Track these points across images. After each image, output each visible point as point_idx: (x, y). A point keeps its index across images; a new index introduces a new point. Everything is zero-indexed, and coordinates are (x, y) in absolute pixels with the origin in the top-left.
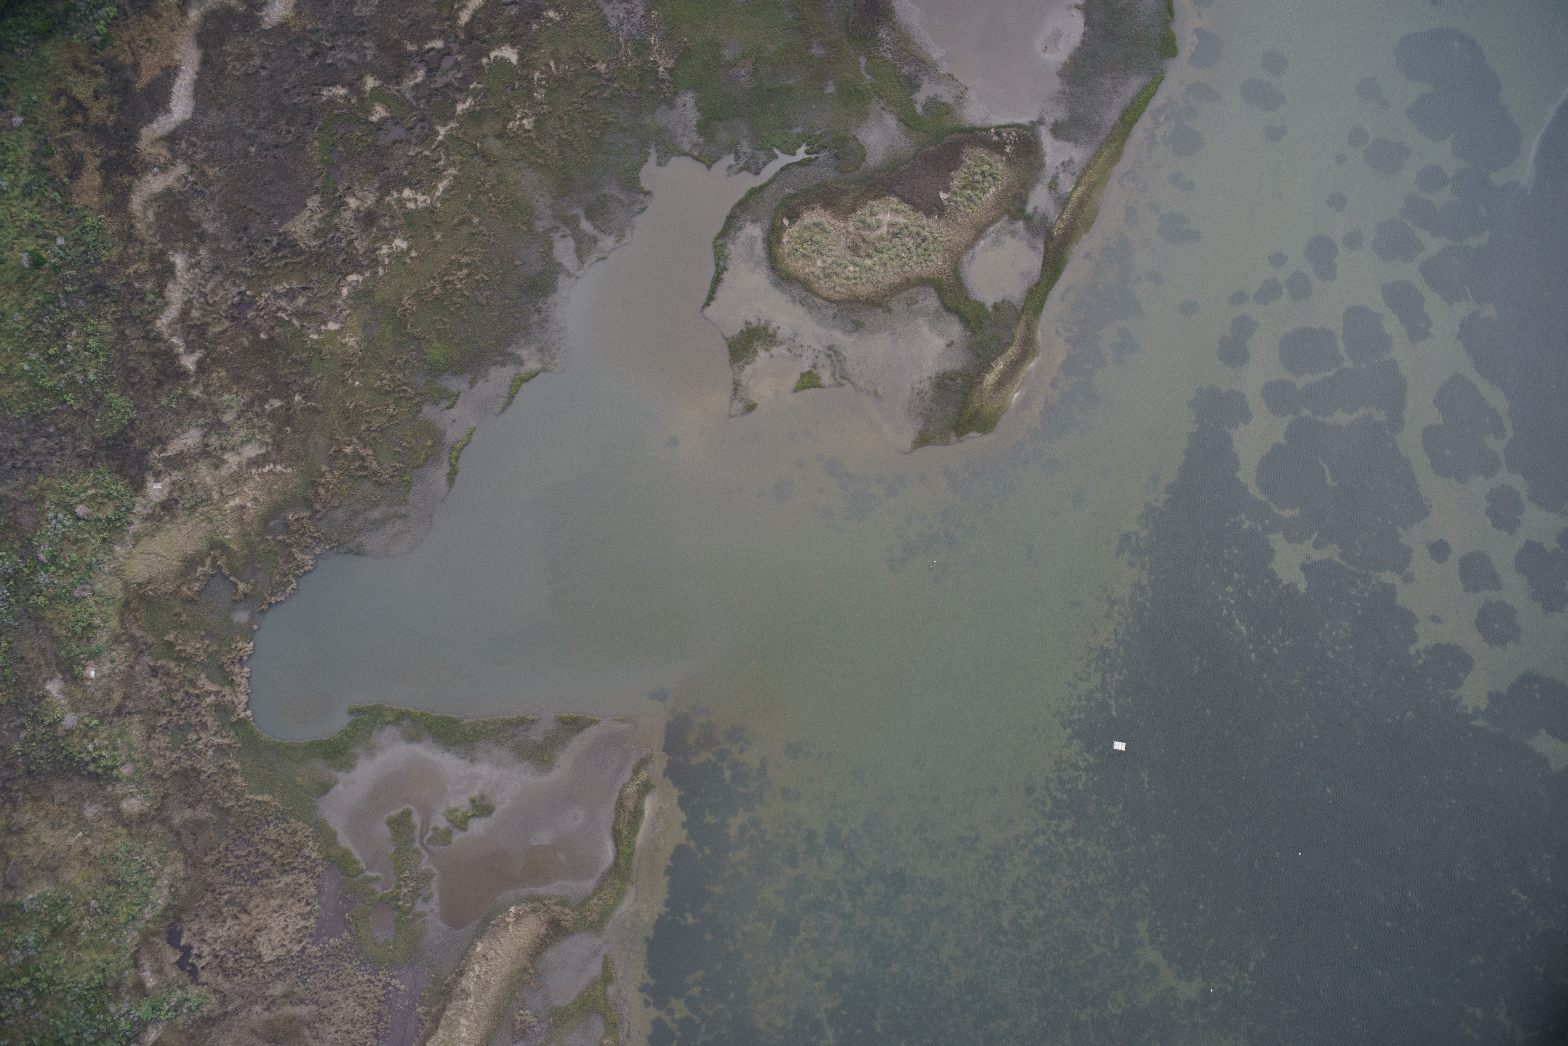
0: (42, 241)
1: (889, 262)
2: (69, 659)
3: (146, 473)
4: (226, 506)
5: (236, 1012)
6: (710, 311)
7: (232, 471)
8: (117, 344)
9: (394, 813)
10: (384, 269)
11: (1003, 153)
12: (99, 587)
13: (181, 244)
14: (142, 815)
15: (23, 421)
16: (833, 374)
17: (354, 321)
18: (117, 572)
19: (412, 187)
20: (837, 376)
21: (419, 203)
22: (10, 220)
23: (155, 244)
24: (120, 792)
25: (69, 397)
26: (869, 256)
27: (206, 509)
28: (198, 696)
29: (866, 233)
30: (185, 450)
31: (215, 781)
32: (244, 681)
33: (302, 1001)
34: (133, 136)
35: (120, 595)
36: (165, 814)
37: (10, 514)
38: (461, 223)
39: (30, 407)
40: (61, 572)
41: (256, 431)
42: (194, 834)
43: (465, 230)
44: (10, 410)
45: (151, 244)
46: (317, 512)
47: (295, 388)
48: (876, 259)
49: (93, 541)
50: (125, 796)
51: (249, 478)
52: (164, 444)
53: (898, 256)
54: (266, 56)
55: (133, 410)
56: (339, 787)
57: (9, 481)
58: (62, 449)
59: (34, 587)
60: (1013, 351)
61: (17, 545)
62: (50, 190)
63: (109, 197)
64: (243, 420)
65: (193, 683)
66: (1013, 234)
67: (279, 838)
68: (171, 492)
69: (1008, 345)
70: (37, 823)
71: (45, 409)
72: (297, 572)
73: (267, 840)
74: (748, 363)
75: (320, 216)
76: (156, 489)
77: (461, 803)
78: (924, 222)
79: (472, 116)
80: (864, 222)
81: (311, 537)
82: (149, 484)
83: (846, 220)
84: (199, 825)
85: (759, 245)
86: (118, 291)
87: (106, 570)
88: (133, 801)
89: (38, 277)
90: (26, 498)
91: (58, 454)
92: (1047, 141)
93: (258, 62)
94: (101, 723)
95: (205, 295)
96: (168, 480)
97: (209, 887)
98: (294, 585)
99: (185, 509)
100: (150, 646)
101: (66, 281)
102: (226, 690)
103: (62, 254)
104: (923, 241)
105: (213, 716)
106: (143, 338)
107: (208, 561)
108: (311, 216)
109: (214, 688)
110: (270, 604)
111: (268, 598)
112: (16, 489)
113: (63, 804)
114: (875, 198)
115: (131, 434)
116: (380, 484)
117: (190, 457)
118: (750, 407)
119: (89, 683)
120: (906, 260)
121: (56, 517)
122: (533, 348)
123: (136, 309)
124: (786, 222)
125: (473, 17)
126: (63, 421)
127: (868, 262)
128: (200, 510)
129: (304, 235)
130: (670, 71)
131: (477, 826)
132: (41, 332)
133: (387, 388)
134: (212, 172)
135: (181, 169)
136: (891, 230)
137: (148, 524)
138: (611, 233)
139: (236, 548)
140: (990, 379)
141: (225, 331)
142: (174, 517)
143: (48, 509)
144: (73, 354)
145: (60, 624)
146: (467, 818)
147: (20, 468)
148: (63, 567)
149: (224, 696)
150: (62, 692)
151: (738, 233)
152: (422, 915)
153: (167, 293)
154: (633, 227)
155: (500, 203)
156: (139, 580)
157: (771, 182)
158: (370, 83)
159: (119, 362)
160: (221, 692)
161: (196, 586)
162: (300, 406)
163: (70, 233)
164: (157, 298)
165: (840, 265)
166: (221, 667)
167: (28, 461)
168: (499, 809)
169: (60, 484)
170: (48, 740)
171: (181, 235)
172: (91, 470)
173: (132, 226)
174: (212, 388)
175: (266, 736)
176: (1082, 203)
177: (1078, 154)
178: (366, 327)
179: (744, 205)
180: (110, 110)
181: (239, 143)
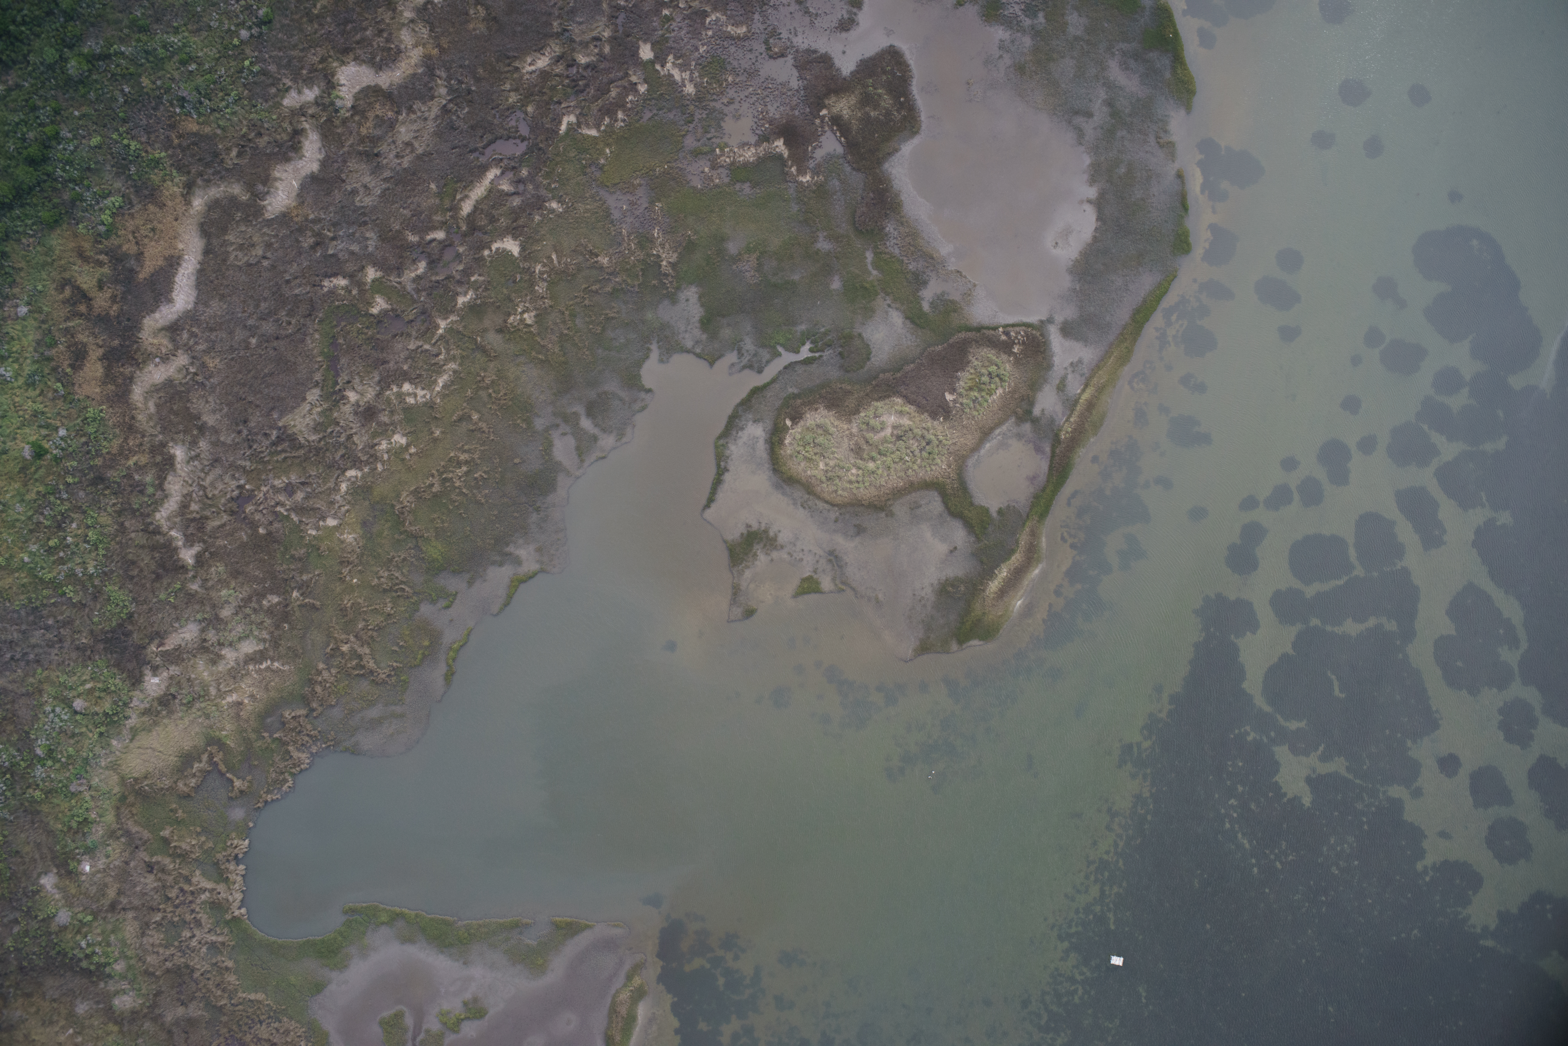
0: (44, 432)
1: (893, 465)
2: (64, 854)
3: (145, 667)
4: (224, 702)
6: (709, 514)
7: (229, 666)
8: (116, 536)
9: (386, 1014)
10: (383, 465)
11: (1010, 353)
12: (95, 781)
13: (181, 436)
14: (134, 1012)
15: (23, 613)
16: (834, 579)
17: (352, 518)
18: (114, 767)
19: (412, 381)
20: (838, 582)
21: (418, 398)
22: (13, 409)
23: (156, 436)
24: (113, 989)
25: (69, 590)
26: (873, 459)
27: (203, 705)
28: (192, 893)
29: (869, 435)
30: (183, 644)
31: (209, 979)
32: (239, 878)
34: (135, 326)
35: (116, 790)
36: (157, 1011)
37: (9, 706)
38: (460, 419)
39: (30, 600)
40: (57, 766)
41: (254, 627)
42: (186, 1033)
43: (464, 426)
44: (10, 601)
45: (151, 435)
46: (313, 710)
47: (293, 585)
48: (879, 462)
49: (91, 735)
50: (117, 993)
51: (246, 675)
52: (163, 638)
53: (901, 459)
54: (269, 245)
55: (132, 604)
56: (332, 987)
57: (8, 673)
58: (60, 641)
59: (30, 781)
60: (1016, 559)
61: (15, 737)
62: (53, 380)
63: (111, 387)
64: (240, 616)
65: (188, 880)
66: (1019, 436)
67: (271, 1038)
68: (168, 688)
69: (1012, 552)
70: (27, 1020)
71: (45, 602)
72: (293, 770)
73: (259, 1040)
74: (747, 567)
75: (319, 409)
76: (154, 683)
77: (453, 1005)
78: (929, 424)
79: (474, 309)
80: (868, 424)
81: (308, 735)
82: (147, 678)
83: (850, 422)
84: (191, 1023)
85: (761, 447)
86: (118, 483)
87: (103, 764)
88: (125, 998)
89: (40, 468)
90: (24, 690)
91: (57, 646)
92: (1056, 341)
93: (260, 252)
94: (95, 919)
95: (204, 488)
96: (165, 674)
98: (290, 783)
99: (182, 704)
100: (146, 842)
101: (67, 472)
102: (221, 887)
103: (63, 445)
104: (928, 444)
105: (207, 914)
106: (142, 530)
107: (205, 757)
108: (310, 410)
109: (209, 885)
110: (266, 802)
111: (264, 795)
112: (14, 681)
113: (54, 1000)
114: (879, 399)
115: (130, 627)
116: (377, 684)
117: (188, 652)
118: (749, 613)
119: (84, 878)
120: (910, 464)
121: (53, 711)
122: (531, 548)
123: (136, 502)
124: (788, 423)
125: (476, 208)
126: (62, 614)
127: (871, 465)
128: (197, 705)
129: (304, 429)
130: (673, 265)
131: (470, 1030)
132: (41, 523)
133: (385, 586)
134: (213, 363)
135: (182, 359)
136: (895, 432)
137: (145, 719)
138: (611, 432)
139: (232, 745)
140: (994, 586)
141: (223, 525)
142: (171, 712)
143: (46, 702)
144: (72, 547)
145: (56, 818)
146: (459, 1021)
147: (18, 660)
148: (59, 761)
149: (219, 893)
150: (57, 886)
151: (740, 433)
153: (167, 486)
154: (634, 426)
155: (500, 400)
156: (135, 775)
157: (774, 381)
158: (371, 273)
159: (118, 555)
160: (215, 889)
161: (193, 782)
162: (298, 603)
163: (71, 424)
164: (156, 490)
165: (843, 468)
166: (216, 864)
167: (26, 654)
168: (492, 1012)
169: (58, 677)
170: (41, 936)
171: (181, 427)
172: (89, 663)
173: (133, 418)
174: (210, 584)
175: (260, 935)
176: (1091, 405)
177: (1087, 354)
178: (364, 524)
179: (746, 404)
180: (113, 299)
181: (240, 334)
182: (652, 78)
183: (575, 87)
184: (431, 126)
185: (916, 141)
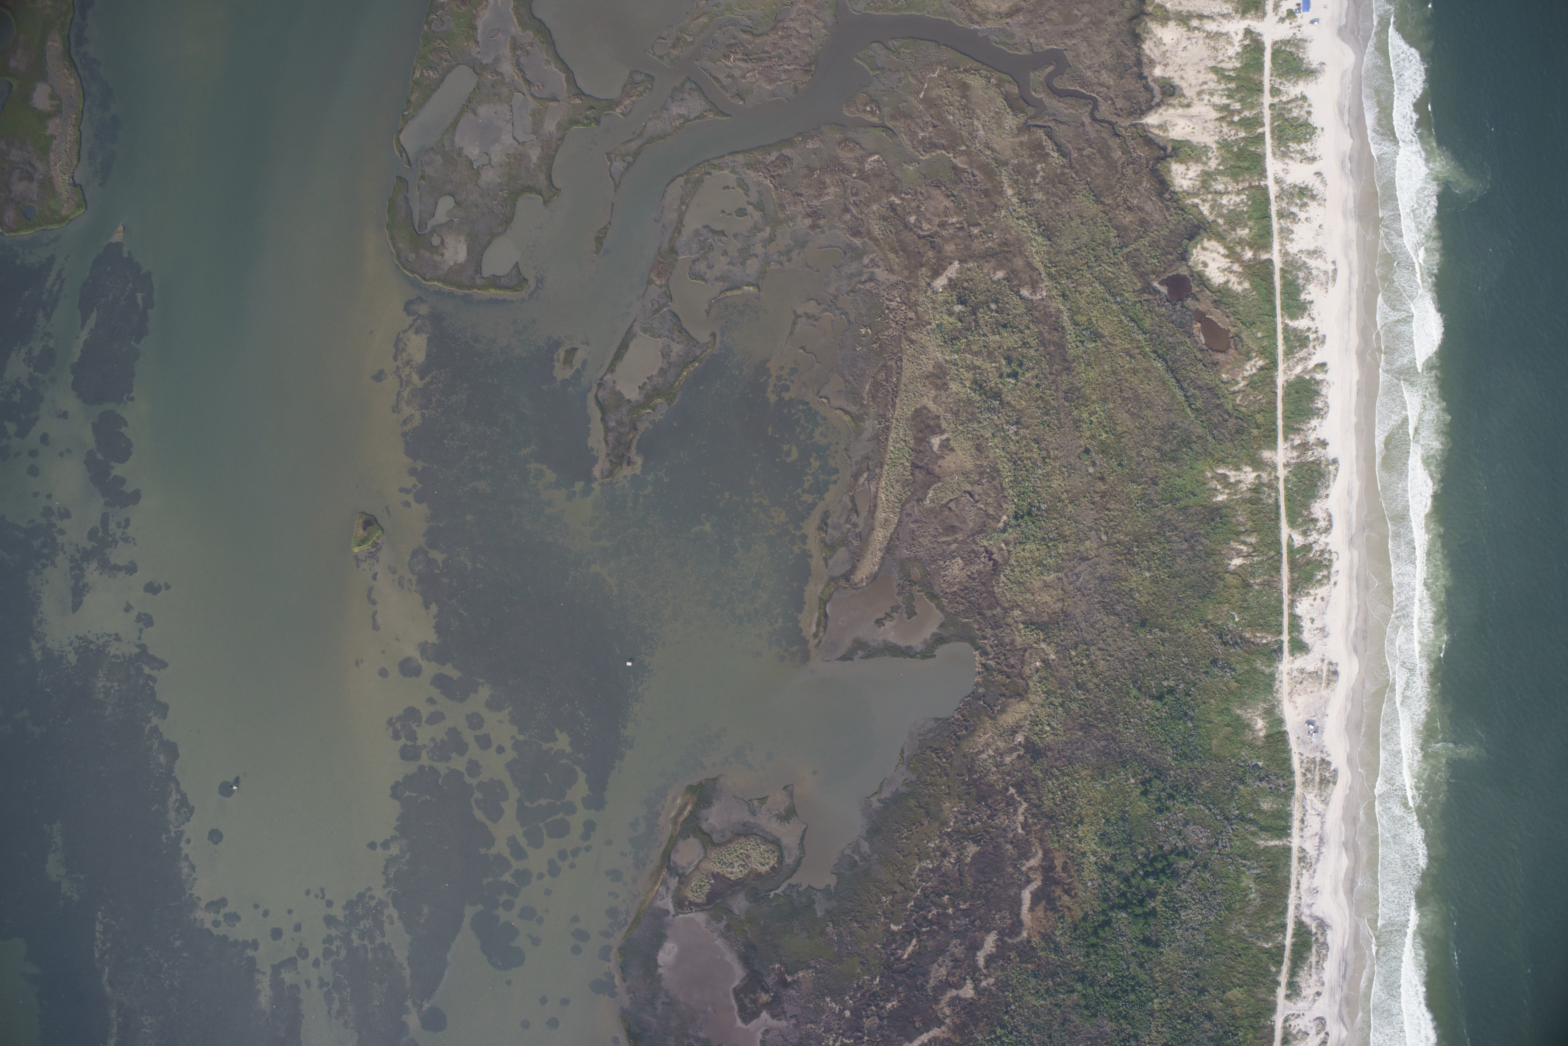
1: (733, 851)
2: (1047, 669)
3: (1024, 745)
5: (969, 537)
6: (805, 826)
9: (914, 618)
12: (1038, 698)
16: (753, 804)
17: (947, 812)
18: (1032, 704)
19: (929, 869)
20: (751, 803)
24: (1022, 618)
26: (741, 854)
28: (995, 658)
29: (743, 863)
32: (978, 665)
33: (944, 542)
34: (1043, 881)
35: (1030, 696)
38: (907, 856)
43: (905, 853)
48: (739, 852)
53: (730, 854)
54: (993, 919)
55: (1032, 769)
56: (937, 626)
57: (1078, 737)
58: (1059, 752)
59: (1064, 696)
60: (681, 819)
61: (1072, 712)
62: (1075, 857)
63: (1051, 856)
64: (988, 769)
65: (998, 663)
66: (683, 868)
67: (958, 605)
68: (1014, 738)
69: (683, 821)
70: (1052, 604)
71: (1067, 767)
72: (960, 710)
73: (963, 604)
74: (788, 806)
75: (965, 854)
76: (1020, 738)
77: (888, 624)
78: (720, 870)
79: (907, 901)
80: (744, 867)
81: (956, 724)
82: (1023, 740)
83: (752, 868)
84: (990, 608)
85: (786, 855)
86: (1043, 817)
87: (1036, 705)
90: (1071, 731)
91: (1060, 750)
92: (671, 907)
93: (997, 916)
94: (1032, 645)
95: (1008, 818)
96: (1015, 743)
97: (984, 584)
98: (961, 704)
99: (1007, 732)
100: (1016, 676)
101: (1065, 820)
102: (984, 661)
103: (1068, 831)
104: (720, 862)
105: (989, 650)
106: (1031, 799)
107: (996, 711)
109: (989, 662)
110: (970, 696)
111: (971, 699)
114: (741, 878)
115: (1032, 760)
116: (930, 747)
117: (1007, 752)
118: (785, 788)
120: (726, 853)
121: (1058, 724)
122: (874, 806)
123: (1035, 810)
124: (776, 865)
125: (910, 942)
127: (742, 851)
129: (970, 846)
130: (828, 925)
131: (881, 615)
133: (931, 786)
134: (1010, 870)
135: (1023, 870)
136: (733, 865)
137: (1021, 724)
138: (846, 855)
139: (986, 717)
140: (689, 808)
141: (998, 804)
142: (1012, 728)
143: (1061, 728)
145: (1052, 682)
146: (885, 617)
147: (1075, 743)
150: (1048, 656)
151: (795, 859)
152: (900, 579)
153: (1023, 818)
155: (892, 864)
156: (1023, 702)
157: (783, 882)
158: (950, 911)
159: (1040, 789)
160: (986, 660)
161: (1000, 701)
164: (1027, 816)
165: (753, 849)
166: (987, 670)
167: (1072, 746)
168: (873, 622)
175: (967, 644)
176: (656, 883)
177: (659, 903)
178: (942, 811)
179: (794, 871)
180: (1054, 892)
181: (1001, 882)
182: (843, 1003)
183: (874, 995)
184: (932, 975)
185: (734, 986)
